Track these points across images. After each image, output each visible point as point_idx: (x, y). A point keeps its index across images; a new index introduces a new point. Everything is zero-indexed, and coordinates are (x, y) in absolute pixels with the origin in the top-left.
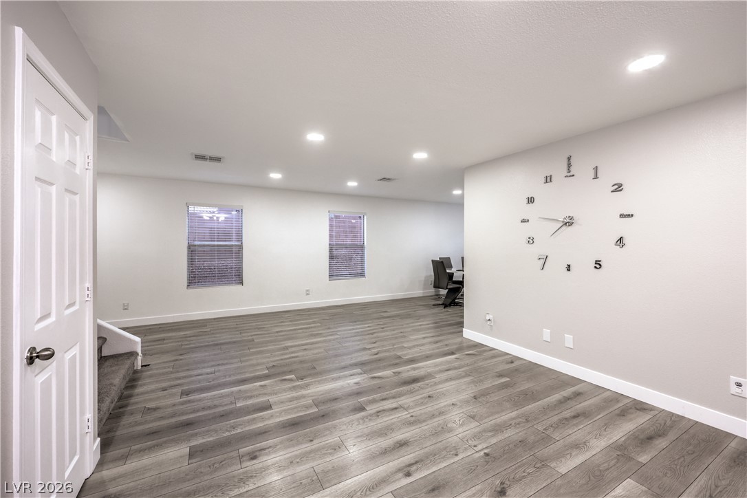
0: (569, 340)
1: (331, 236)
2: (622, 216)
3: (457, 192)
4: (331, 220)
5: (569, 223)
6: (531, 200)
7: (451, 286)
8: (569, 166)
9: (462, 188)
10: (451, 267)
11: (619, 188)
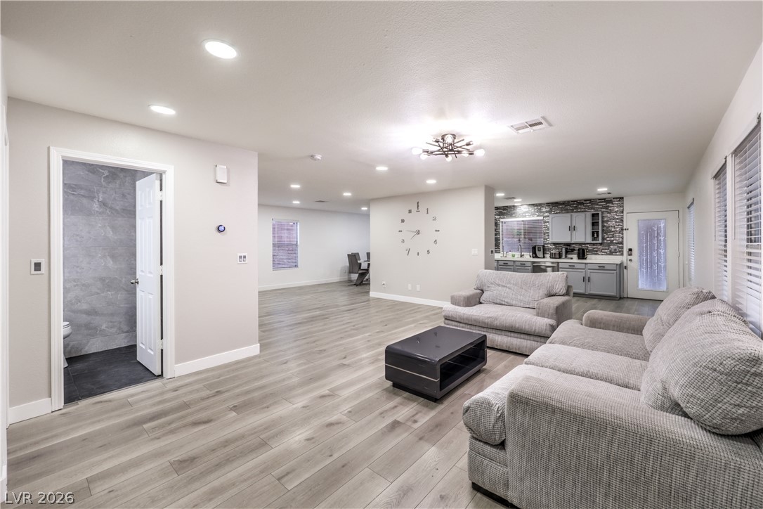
0: (418, 288)
1: (274, 237)
2: (436, 231)
3: (364, 209)
4: (274, 225)
5: (418, 232)
6: (403, 221)
7: (360, 272)
8: (418, 206)
9: (369, 207)
10: (360, 260)
11: (435, 219)
